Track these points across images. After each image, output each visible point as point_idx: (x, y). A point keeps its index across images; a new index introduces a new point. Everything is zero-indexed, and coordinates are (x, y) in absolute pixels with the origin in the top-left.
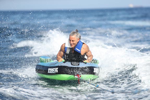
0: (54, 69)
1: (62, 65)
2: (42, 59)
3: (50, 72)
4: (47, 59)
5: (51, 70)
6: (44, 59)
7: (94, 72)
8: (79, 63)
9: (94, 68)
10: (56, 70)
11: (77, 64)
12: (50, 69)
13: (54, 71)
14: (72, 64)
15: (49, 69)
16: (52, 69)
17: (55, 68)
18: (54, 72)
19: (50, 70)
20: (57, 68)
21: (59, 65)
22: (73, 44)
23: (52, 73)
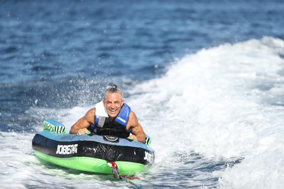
0: (69, 146)
1: (85, 140)
2: (48, 125)
3: (60, 153)
4: (57, 127)
5: (63, 149)
6: (53, 126)
7: (145, 158)
8: (118, 139)
9: (145, 152)
10: (74, 148)
11: (114, 139)
12: (61, 146)
13: (69, 151)
14: (105, 138)
15: (59, 147)
16: (65, 146)
17: (72, 145)
19: (61, 148)
20: (76, 145)
22: (116, 108)
23: (64, 153)
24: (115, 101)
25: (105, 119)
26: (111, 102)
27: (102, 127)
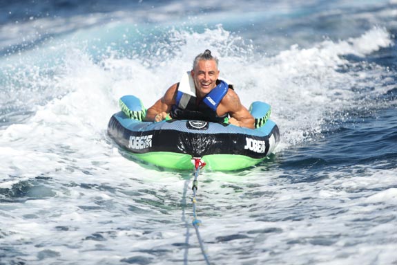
0: (142, 138)
1: (162, 128)
3: (133, 147)
5: (135, 142)
7: (246, 147)
8: (208, 124)
9: (247, 139)
10: (147, 140)
11: (202, 125)
12: (134, 138)
13: (142, 145)
14: (188, 126)
15: (131, 138)
16: (138, 138)
17: (146, 137)
18: (142, 147)
19: (133, 140)
20: (151, 136)
21: (156, 129)
22: (210, 82)
23: (137, 148)
24: (210, 70)
25: (189, 98)
26: (204, 73)
27: (184, 107)
